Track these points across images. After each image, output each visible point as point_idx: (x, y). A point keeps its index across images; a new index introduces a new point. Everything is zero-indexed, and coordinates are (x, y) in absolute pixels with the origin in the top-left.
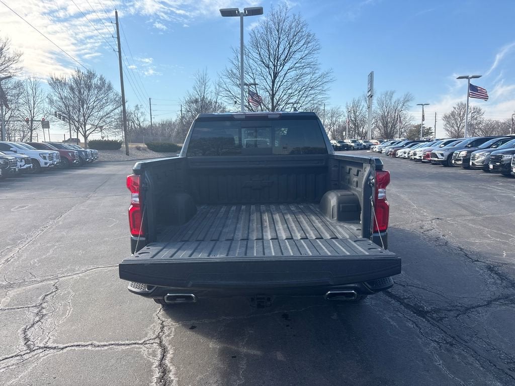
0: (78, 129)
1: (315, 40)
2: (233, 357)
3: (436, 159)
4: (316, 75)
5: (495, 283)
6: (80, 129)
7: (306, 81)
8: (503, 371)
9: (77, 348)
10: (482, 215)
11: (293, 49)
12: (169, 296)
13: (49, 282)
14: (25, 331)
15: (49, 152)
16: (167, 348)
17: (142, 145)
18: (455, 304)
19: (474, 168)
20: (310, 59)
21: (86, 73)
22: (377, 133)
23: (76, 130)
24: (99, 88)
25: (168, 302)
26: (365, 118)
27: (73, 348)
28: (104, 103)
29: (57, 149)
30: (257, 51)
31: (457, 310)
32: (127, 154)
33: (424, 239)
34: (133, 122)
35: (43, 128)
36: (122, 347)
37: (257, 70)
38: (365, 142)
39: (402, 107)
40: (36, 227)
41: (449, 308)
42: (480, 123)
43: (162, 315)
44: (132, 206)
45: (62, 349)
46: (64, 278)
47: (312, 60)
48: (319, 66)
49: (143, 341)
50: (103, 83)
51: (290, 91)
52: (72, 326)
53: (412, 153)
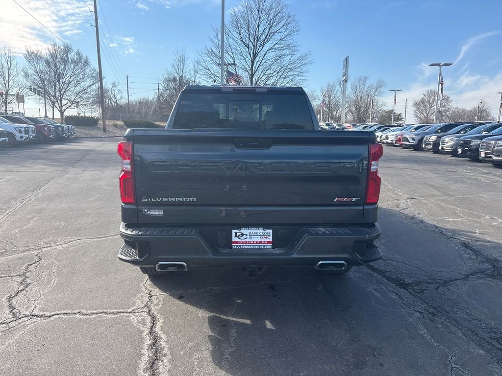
0: (53, 104)
1: (295, 21)
2: (223, 326)
3: (407, 143)
4: (294, 57)
5: (471, 259)
6: (56, 104)
7: (285, 63)
8: (485, 340)
9: (64, 316)
10: (454, 195)
11: (273, 30)
12: (161, 265)
13: (31, 252)
14: (9, 299)
15: (25, 125)
16: (156, 317)
17: (120, 123)
18: (435, 277)
19: (443, 152)
20: (288, 41)
21: (62, 47)
22: (350, 117)
23: (52, 105)
24: (76, 63)
25: (159, 270)
26: (339, 102)
27: (60, 316)
28: (81, 79)
29: (32, 123)
30: (237, 31)
31: (437, 282)
32: (105, 131)
33: (401, 217)
34: (110, 100)
35: (18, 102)
36: (111, 315)
37: (236, 50)
38: (338, 125)
39: (374, 93)
40: (15, 199)
41: (429, 281)
42: (447, 111)
43: (149, 285)
44: (123, 173)
45: (49, 317)
46: (46, 249)
47: (292, 41)
48: (299, 48)
49: (132, 309)
50: (80, 58)
51: (269, 72)
52: (58, 295)
53: (384, 136)
